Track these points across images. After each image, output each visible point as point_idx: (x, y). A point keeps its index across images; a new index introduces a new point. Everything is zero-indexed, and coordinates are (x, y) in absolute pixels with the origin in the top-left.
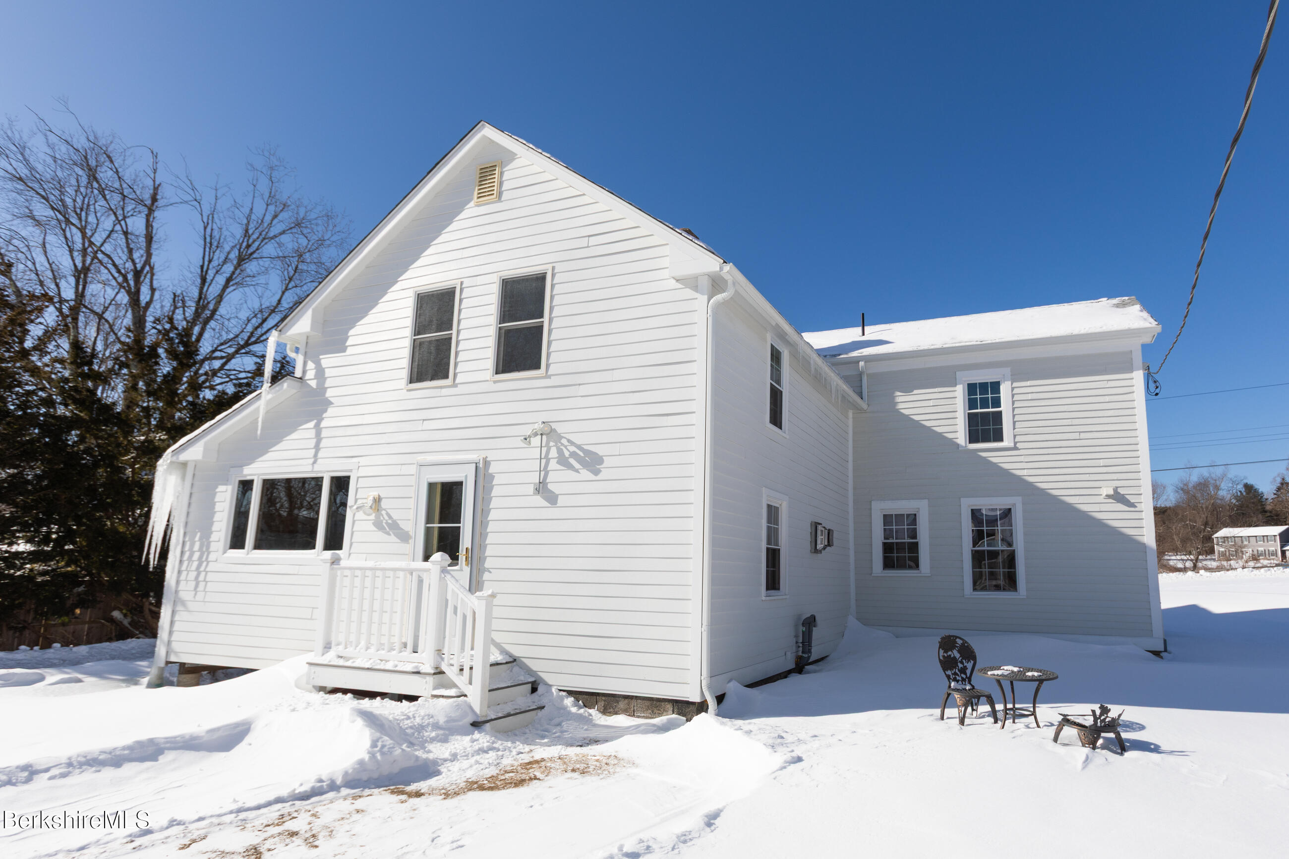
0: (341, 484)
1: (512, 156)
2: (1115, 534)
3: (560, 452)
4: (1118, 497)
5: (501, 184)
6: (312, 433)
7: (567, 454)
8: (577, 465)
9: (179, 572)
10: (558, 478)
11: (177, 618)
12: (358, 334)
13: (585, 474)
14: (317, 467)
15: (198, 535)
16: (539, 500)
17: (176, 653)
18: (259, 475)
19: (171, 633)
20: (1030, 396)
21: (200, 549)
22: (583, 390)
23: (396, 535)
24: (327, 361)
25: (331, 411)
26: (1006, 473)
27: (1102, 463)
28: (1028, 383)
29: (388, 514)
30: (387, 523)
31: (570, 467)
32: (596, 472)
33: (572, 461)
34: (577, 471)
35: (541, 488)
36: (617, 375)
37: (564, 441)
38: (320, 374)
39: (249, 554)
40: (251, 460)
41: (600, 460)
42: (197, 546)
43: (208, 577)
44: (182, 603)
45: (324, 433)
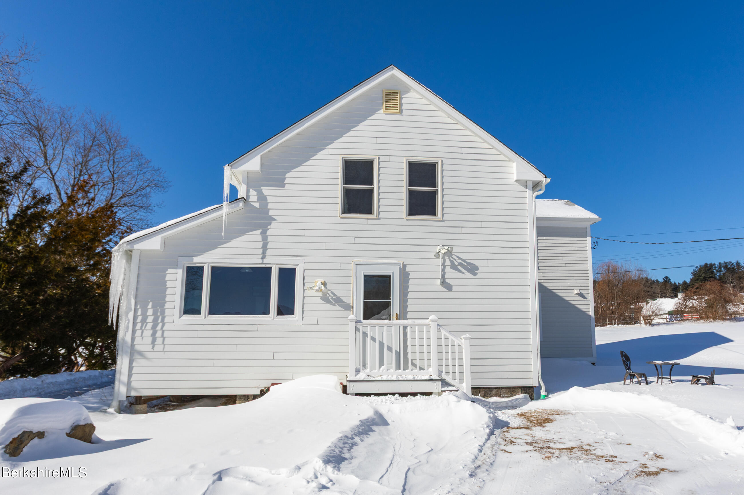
0: (288, 273)
1: (407, 89)
3: (452, 262)
4: (581, 294)
5: (401, 104)
6: (260, 238)
7: (456, 264)
8: (463, 270)
9: (134, 332)
10: (451, 276)
11: (134, 364)
12: (291, 177)
13: (468, 275)
14: (265, 261)
15: (151, 304)
16: (442, 288)
17: (136, 390)
18: (209, 263)
20: (545, 245)
21: (155, 314)
22: (464, 230)
23: (342, 307)
24: (267, 191)
25: (274, 225)
27: (574, 278)
28: (544, 238)
29: (332, 293)
30: (332, 298)
31: (459, 271)
32: (475, 274)
33: (459, 267)
34: (463, 273)
35: (444, 283)
36: (484, 224)
37: (454, 256)
38: (262, 199)
39: (203, 318)
40: (200, 252)
41: (477, 268)
42: (150, 312)
43: (166, 334)
44: (140, 353)
45: (270, 239)
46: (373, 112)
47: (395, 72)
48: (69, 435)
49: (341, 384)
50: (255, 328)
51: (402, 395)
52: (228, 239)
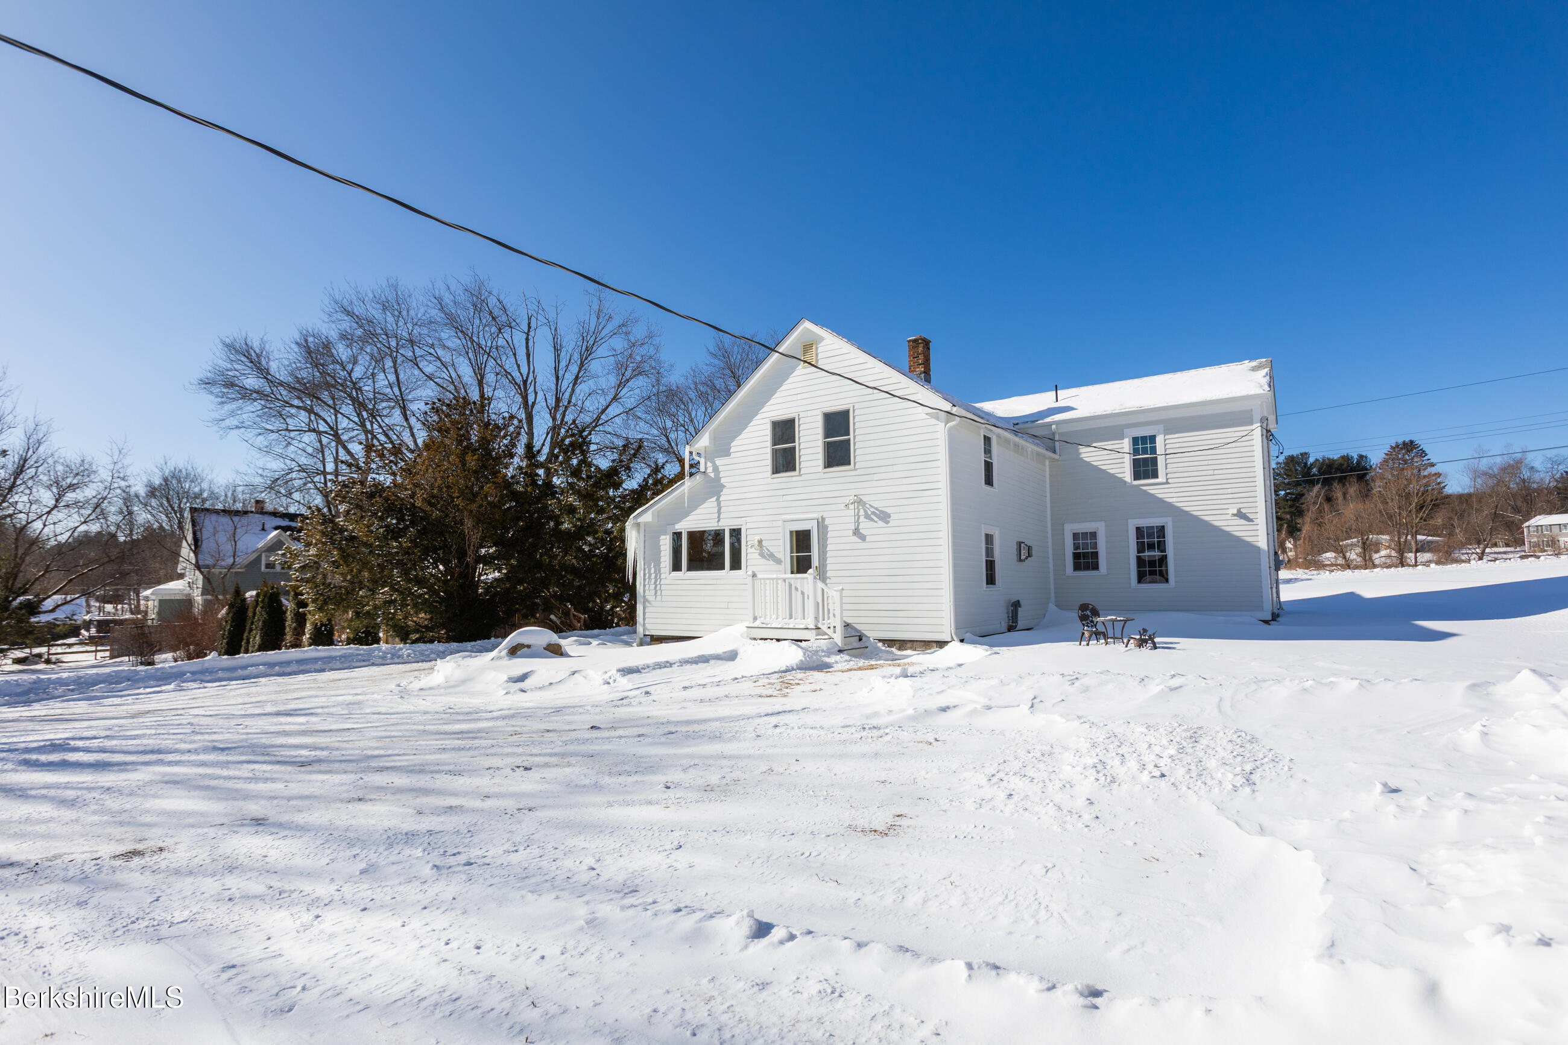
0: (736, 533)
1: (822, 339)
3: (865, 511)
5: (817, 355)
6: (715, 504)
7: (870, 513)
8: (876, 519)
9: (644, 586)
10: (865, 526)
11: (647, 613)
12: (736, 445)
13: (881, 524)
14: (720, 524)
15: (653, 564)
16: (855, 539)
17: (649, 629)
18: (685, 529)
19: (644, 619)
21: (655, 572)
22: (876, 477)
23: (774, 561)
24: (719, 462)
25: (725, 491)
29: (767, 549)
30: (767, 554)
31: (872, 520)
32: (887, 523)
33: (873, 516)
34: (876, 522)
35: (857, 532)
37: (867, 506)
38: (716, 469)
39: (684, 574)
40: (680, 520)
41: (889, 516)
42: (652, 571)
43: (663, 587)
44: (649, 602)
45: (722, 504)
46: (794, 369)
47: (807, 325)
48: (545, 649)
50: (714, 582)
52: (695, 508)
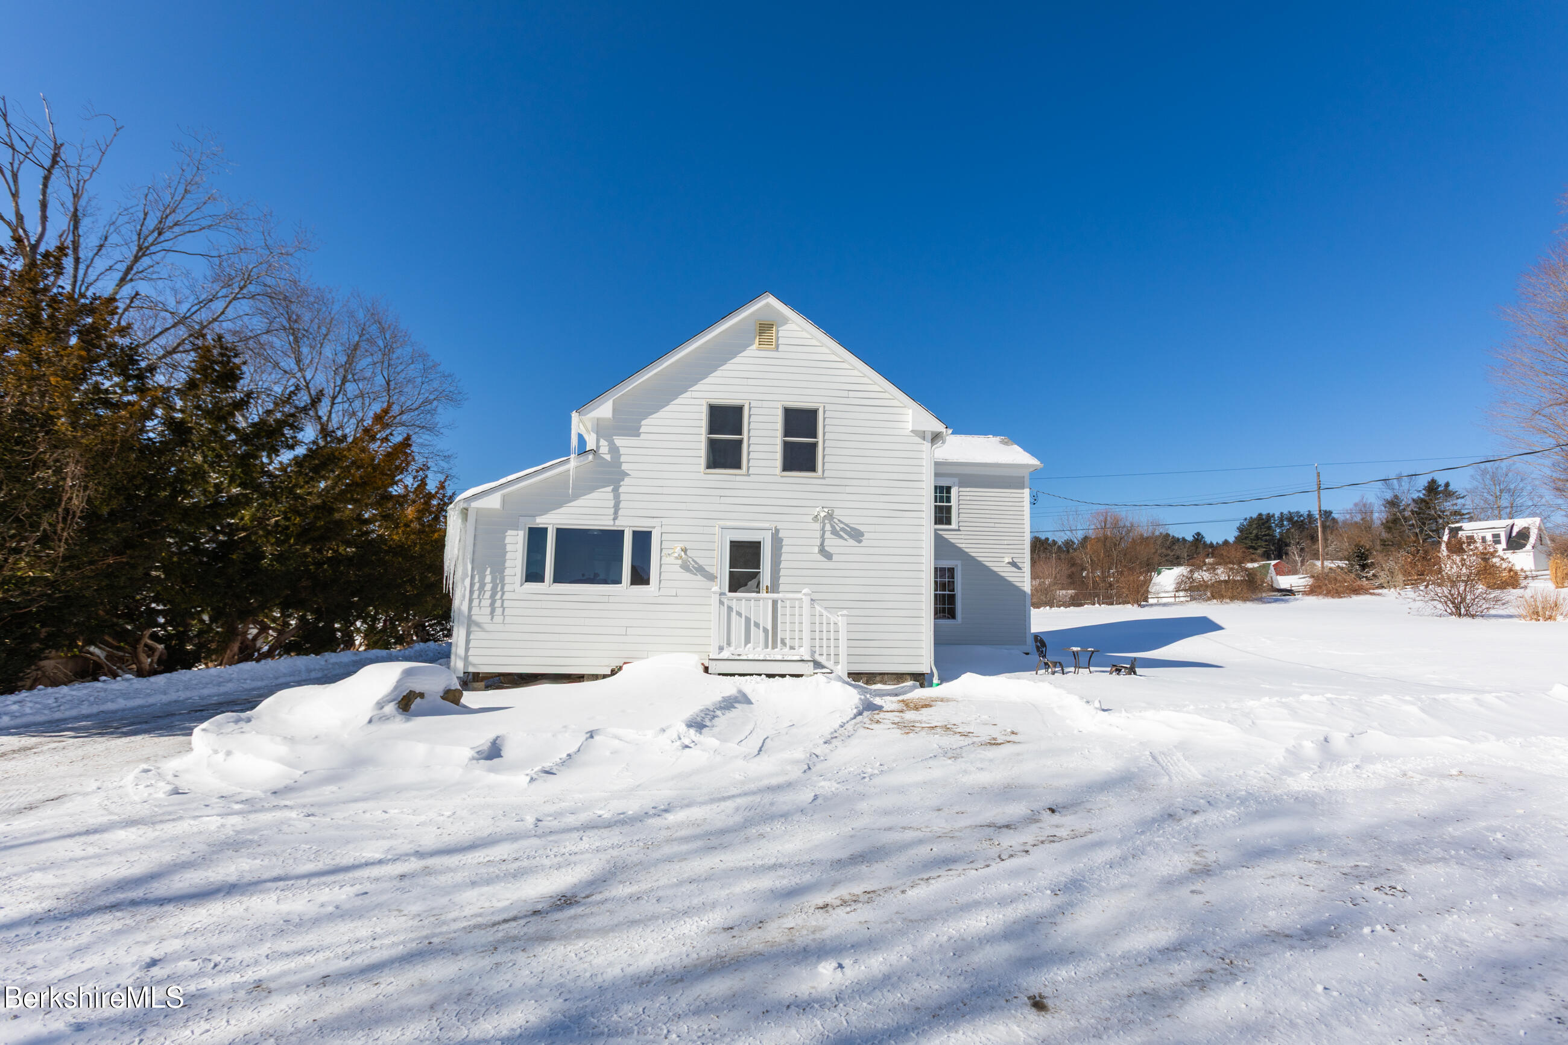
0: (643, 537)
1: (785, 321)
2: (1010, 584)
3: (833, 527)
4: (1013, 564)
5: (777, 339)
6: (611, 496)
7: (838, 529)
8: (846, 537)
9: (471, 601)
10: (833, 544)
11: (471, 637)
12: (648, 425)
13: (852, 542)
14: (617, 522)
15: (489, 569)
16: (820, 558)
17: (474, 665)
18: (553, 525)
19: (467, 649)
20: (968, 498)
21: (493, 581)
22: (848, 489)
23: (705, 577)
24: (619, 441)
25: (627, 480)
26: (953, 545)
27: (1006, 542)
28: (971, 490)
29: (693, 560)
30: (693, 567)
31: (841, 537)
32: (860, 541)
33: (841, 533)
34: (846, 540)
35: (823, 551)
36: (872, 482)
37: (835, 520)
38: (614, 450)
39: (547, 586)
40: (545, 511)
41: (861, 534)
42: (488, 579)
43: (506, 604)
44: (478, 625)
45: (622, 497)
46: (745, 347)
47: (771, 301)
49: (703, 664)
50: (606, 599)
51: (769, 676)
52: (576, 497)
